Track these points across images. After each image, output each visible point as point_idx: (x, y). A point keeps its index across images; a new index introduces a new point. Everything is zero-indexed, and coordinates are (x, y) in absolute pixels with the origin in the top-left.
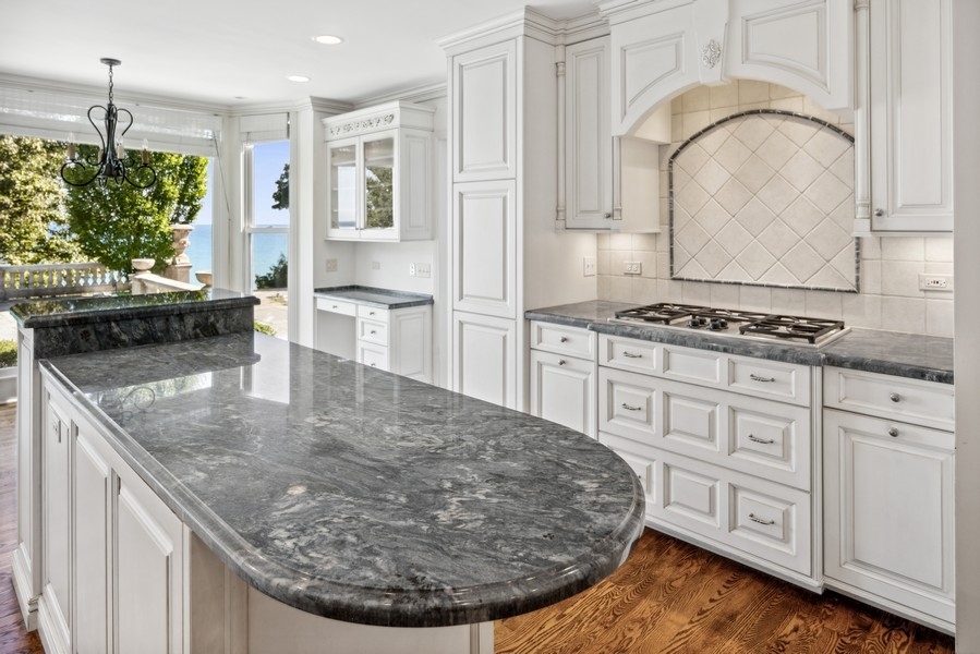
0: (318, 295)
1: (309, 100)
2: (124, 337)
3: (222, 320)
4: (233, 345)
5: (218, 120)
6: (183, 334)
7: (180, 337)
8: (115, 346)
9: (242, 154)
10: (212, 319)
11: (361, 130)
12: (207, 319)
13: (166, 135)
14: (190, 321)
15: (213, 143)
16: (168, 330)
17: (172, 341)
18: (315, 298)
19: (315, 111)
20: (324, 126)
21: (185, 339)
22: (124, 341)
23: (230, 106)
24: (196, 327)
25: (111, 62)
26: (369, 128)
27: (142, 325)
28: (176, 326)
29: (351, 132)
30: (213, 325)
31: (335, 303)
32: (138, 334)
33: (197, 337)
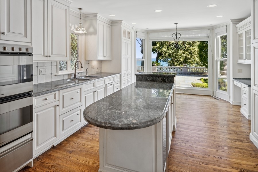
0: (234, 80)
1: (230, 21)
2: (148, 79)
3: (167, 79)
4: (168, 85)
5: (209, 31)
6: (159, 81)
7: (158, 81)
8: (147, 81)
9: (216, 39)
10: (165, 79)
11: (244, 27)
12: (164, 78)
13: (196, 37)
14: (160, 78)
15: (208, 37)
16: (156, 79)
17: (157, 82)
18: (233, 81)
19: (233, 24)
20: (237, 28)
21: (159, 82)
22: (148, 80)
23: (212, 27)
24: (161, 80)
25: (176, 24)
26: (246, 27)
27: (152, 78)
28: (158, 79)
29: (243, 28)
30: (165, 80)
31: (237, 83)
32: (151, 79)
33: (161, 82)
